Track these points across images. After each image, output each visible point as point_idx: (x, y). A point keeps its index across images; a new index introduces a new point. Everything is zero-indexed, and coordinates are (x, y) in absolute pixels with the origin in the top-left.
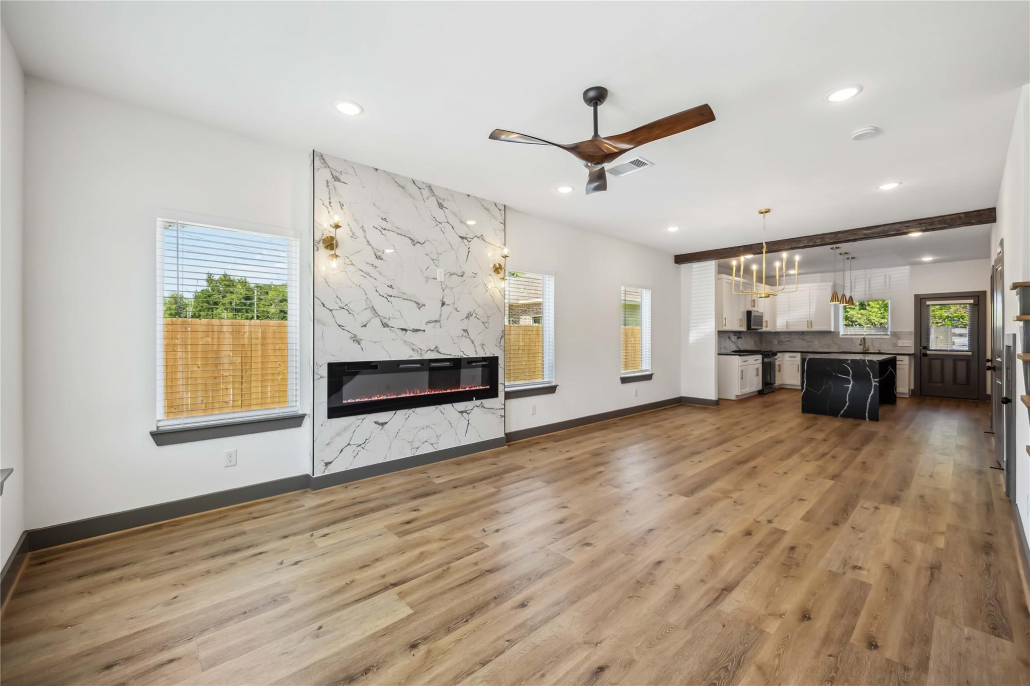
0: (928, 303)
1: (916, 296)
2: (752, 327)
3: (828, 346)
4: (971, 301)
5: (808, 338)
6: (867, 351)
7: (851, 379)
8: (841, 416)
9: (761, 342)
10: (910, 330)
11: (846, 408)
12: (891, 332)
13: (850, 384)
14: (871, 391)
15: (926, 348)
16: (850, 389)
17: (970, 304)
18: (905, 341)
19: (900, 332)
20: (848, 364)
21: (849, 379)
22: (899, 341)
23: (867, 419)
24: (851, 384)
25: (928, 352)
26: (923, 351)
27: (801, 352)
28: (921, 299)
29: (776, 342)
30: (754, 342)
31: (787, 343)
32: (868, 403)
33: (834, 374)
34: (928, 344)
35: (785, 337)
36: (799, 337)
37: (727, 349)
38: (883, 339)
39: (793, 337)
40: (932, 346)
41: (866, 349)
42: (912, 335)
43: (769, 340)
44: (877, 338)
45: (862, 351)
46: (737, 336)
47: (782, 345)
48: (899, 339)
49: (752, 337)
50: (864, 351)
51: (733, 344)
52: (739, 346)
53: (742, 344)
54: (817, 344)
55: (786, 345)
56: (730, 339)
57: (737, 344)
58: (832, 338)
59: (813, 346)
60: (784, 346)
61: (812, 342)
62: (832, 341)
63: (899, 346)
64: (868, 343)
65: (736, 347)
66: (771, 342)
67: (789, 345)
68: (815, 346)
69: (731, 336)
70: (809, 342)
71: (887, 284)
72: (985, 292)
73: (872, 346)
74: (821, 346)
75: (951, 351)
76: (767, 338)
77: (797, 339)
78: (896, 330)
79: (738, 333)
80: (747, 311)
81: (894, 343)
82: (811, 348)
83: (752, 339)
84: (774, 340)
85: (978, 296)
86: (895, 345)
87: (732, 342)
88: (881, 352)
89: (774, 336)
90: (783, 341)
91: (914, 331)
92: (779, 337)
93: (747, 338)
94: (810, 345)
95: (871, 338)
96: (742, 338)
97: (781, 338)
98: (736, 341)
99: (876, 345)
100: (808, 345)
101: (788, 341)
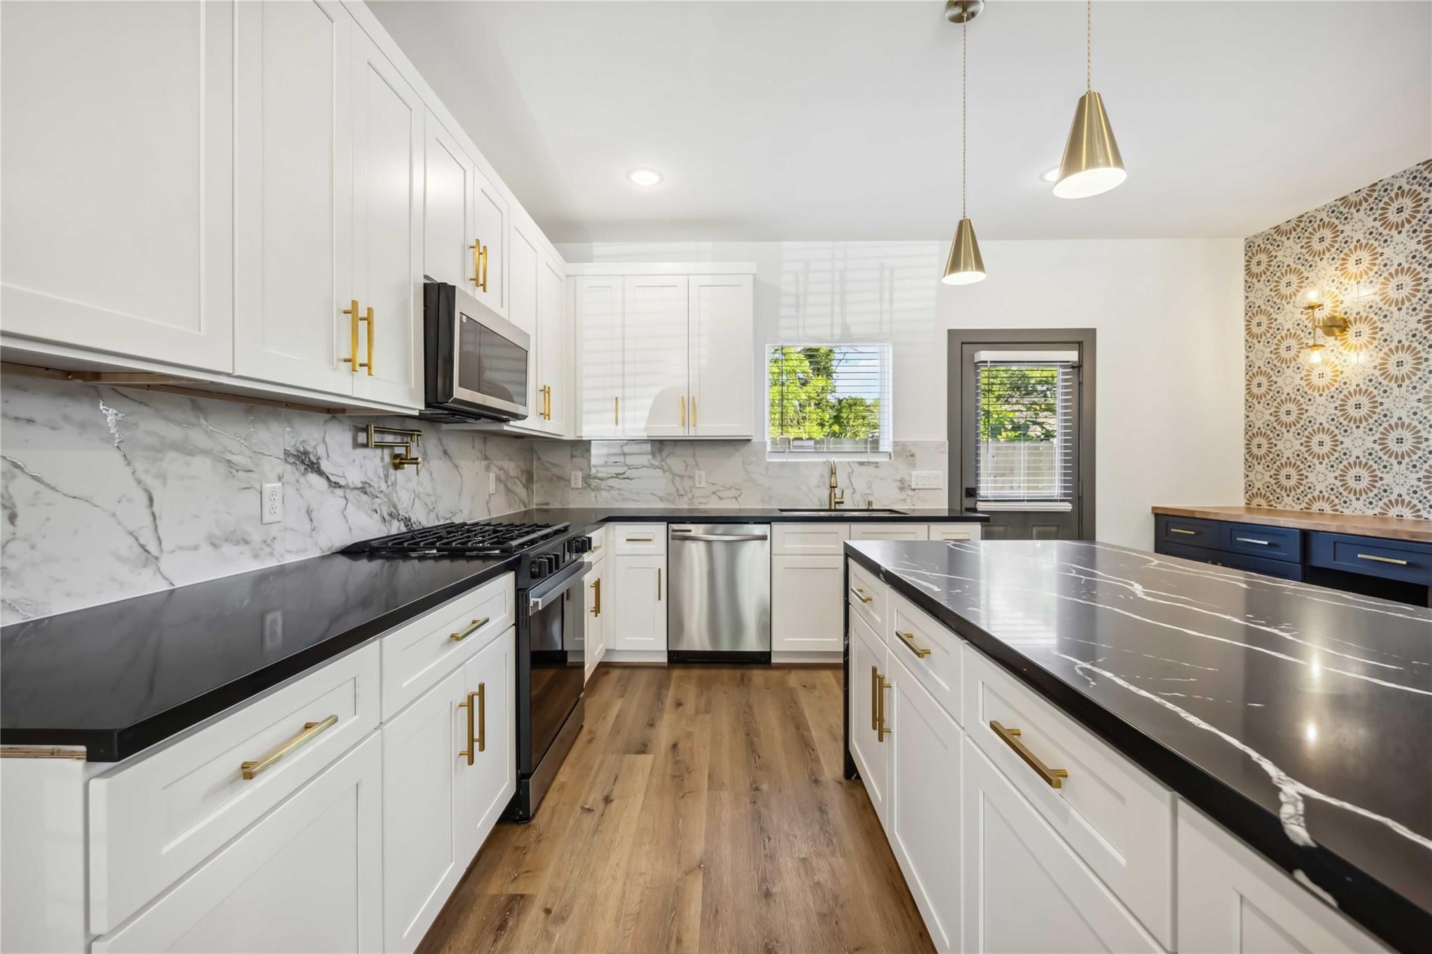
0: (984, 355)
1: (952, 335)
3: (733, 493)
4: (1072, 356)
5: (675, 463)
6: (838, 507)
9: (529, 479)
10: (942, 440)
12: (895, 443)
15: (972, 493)
17: (1064, 364)
18: (926, 473)
19: (915, 444)
22: (914, 473)
25: (981, 506)
26: (968, 503)
27: (670, 520)
28: (963, 343)
29: (577, 479)
30: (498, 479)
31: (612, 482)
34: (977, 482)
35: (606, 462)
36: (649, 460)
37: (268, 543)
38: (876, 465)
39: (631, 460)
40: (987, 488)
41: (837, 500)
42: (944, 452)
43: (555, 470)
44: (862, 464)
45: (827, 507)
46: (366, 446)
47: (598, 489)
48: (913, 466)
49: (486, 458)
50: (833, 508)
51: (344, 500)
52: (400, 507)
53: (429, 495)
54: (704, 484)
55: (608, 491)
56: (314, 467)
57: (386, 500)
58: (744, 464)
59: (691, 491)
60: (605, 494)
61: (690, 477)
62: (746, 471)
63: (914, 490)
64: (841, 479)
65: (377, 517)
66: (563, 480)
67: (619, 489)
68: (696, 493)
69: (321, 451)
70: (681, 477)
71: (886, 296)
72: (1094, 331)
73: (850, 491)
74: (714, 493)
75: (1028, 501)
76: (549, 466)
77: (644, 467)
78: (906, 438)
79: (366, 430)
80: (425, 284)
81: (902, 481)
82: (685, 498)
83: (488, 469)
84: (573, 473)
85: (1080, 343)
86: (903, 486)
87: (337, 485)
88: (874, 507)
89: (572, 456)
90: (600, 475)
91: (946, 439)
92: (589, 461)
93: (461, 463)
94: (684, 489)
95: (849, 463)
96: (428, 462)
97: (594, 466)
98: (376, 479)
99: (860, 485)
100: (678, 490)
101: (617, 474)
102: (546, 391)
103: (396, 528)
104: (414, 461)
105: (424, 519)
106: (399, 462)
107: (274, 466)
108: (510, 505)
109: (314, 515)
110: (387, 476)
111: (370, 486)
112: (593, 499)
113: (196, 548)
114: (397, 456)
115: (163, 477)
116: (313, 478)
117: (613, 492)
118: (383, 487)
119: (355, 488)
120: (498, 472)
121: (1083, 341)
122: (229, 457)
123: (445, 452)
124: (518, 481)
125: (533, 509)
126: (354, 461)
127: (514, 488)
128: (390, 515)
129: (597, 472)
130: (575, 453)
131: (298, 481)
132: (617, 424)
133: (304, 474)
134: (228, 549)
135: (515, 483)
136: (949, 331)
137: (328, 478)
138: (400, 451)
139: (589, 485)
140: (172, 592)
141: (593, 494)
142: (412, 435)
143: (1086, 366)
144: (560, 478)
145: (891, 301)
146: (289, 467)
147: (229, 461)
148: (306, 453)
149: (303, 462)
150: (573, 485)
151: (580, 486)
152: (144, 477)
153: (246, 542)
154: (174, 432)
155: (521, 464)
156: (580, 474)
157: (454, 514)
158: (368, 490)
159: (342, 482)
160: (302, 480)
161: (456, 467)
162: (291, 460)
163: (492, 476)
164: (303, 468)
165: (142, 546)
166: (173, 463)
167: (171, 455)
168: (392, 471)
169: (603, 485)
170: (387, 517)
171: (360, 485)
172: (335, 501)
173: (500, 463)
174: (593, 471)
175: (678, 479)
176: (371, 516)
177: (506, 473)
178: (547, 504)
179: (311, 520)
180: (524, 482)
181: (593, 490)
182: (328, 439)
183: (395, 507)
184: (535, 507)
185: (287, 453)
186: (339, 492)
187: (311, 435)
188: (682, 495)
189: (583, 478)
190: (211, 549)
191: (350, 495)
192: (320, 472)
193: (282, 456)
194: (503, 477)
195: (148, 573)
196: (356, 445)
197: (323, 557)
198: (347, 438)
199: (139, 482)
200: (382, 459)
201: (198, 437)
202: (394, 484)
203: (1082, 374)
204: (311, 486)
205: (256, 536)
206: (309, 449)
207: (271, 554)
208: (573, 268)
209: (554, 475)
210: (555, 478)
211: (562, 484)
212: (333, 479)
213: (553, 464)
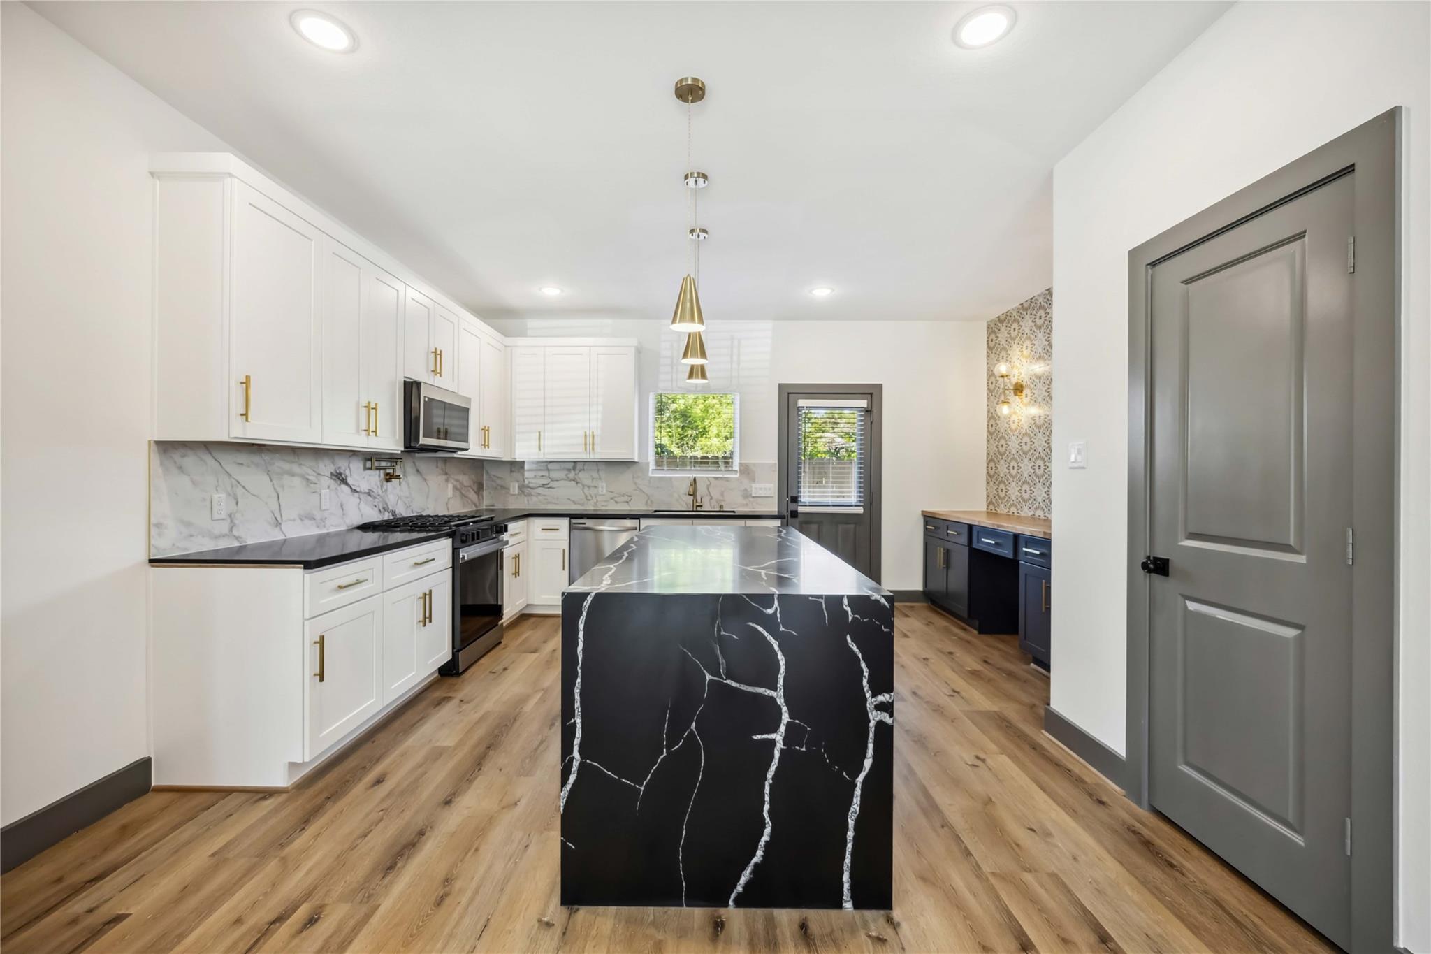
0: (801, 403)
1: (781, 387)
2: (423, 440)
3: (626, 498)
4: (863, 403)
5: (584, 477)
6: (699, 509)
7: (781, 701)
8: (740, 902)
9: (480, 487)
10: (774, 462)
11: (758, 857)
12: (741, 464)
13: (775, 730)
14: (864, 756)
15: (795, 500)
16: (777, 754)
17: (860, 409)
18: (762, 485)
19: (754, 465)
20: (769, 623)
21: (773, 699)
22: (753, 485)
23: (848, 905)
24: (782, 728)
25: (801, 509)
26: (792, 507)
27: (572, 516)
28: (789, 393)
29: (514, 488)
30: (455, 488)
31: (539, 490)
32: (851, 823)
33: (708, 677)
34: (799, 492)
35: (535, 476)
36: (566, 475)
37: (323, 520)
38: (727, 479)
39: (553, 475)
40: (805, 497)
41: (698, 504)
42: (774, 471)
43: (499, 482)
44: (716, 478)
45: (691, 509)
46: (371, 469)
47: (529, 495)
48: (753, 480)
49: (446, 474)
50: (695, 509)
51: (358, 500)
52: (389, 504)
53: (407, 498)
54: (604, 492)
55: (537, 496)
56: (344, 481)
57: (381, 499)
58: (633, 477)
59: (596, 497)
60: (534, 499)
61: (595, 487)
62: (635, 483)
63: (754, 497)
64: (701, 489)
65: (376, 509)
66: (504, 488)
67: (545, 495)
68: (599, 498)
69: (348, 473)
70: (589, 487)
71: (735, 358)
72: (881, 386)
73: (708, 498)
74: (612, 499)
75: (833, 506)
76: (495, 478)
77: (563, 479)
78: (749, 460)
79: (371, 460)
80: (405, 381)
81: (746, 490)
82: (591, 502)
83: (447, 480)
84: (512, 484)
85: (871, 394)
86: (747, 495)
87: (355, 491)
88: (725, 510)
89: (511, 471)
90: (531, 485)
91: (777, 462)
92: (523, 475)
93: (427, 478)
94: (591, 496)
95: (707, 477)
96: (407, 477)
97: (527, 478)
98: (376, 488)
99: (716, 494)
100: (586, 496)
101: (544, 485)
102: (486, 430)
103: (387, 516)
104: (398, 477)
105: (403, 512)
106: (389, 478)
107: (326, 481)
108: (464, 506)
109: (344, 507)
110: (382, 486)
111: (373, 492)
112: (526, 502)
113: (294, 520)
114: (388, 474)
115: (283, 487)
116: (344, 487)
117: (540, 497)
118: (380, 492)
119: (365, 493)
120: (455, 483)
121: (872, 393)
122: (308, 477)
123: (418, 471)
124: (470, 489)
125: (483, 509)
126: (364, 478)
127: (467, 494)
128: (384, 509)
129: (529, 483)
130: (513, 469)
131: (336, 489)
132: (540, 449)
133: (340, 485)
134: (307, 522)
135: (469, 491)
136: (779, 384)
137: (351, 488)
138: (390, 471)
139: (523, 492)
140: (285, 540)
141: (526, 498)
142: (396, 462)
143: (875, 411)
144: (502, 487)
145: (739, 364)
146: (333, 481)
147: (307, 479)
148: (340, 474)
149: (339, 479)
150: (512, 492)
151: (517, 493)
152: (276, 487)
153: (314, 519)
154: (287, 466)
155: (473, 477)
156: (517, 485)
157: (424, 510)
158: (372, 494)
159: (358, 490)
160: (339, 488)
161: (425, 480)
162: (334, 477)
163: (450, 486)
164: (339, 482)
165: (276, 518)
166: (287, 480)
167: (286, 477)
168: (385, 483)
169: (533, 492)
170: (382, 510)
171: (367, 491)
172: (354, 500)
173: (456, 477)
174: (526, 482)
175: (586, 489)
176: (373, 509)
177: (461, 484)
178: (493, 506)
179: (343, 509)
180: (476, 490)
181: (526, 496)
182: (351, 466)
183: (386, 504)
184: (484, 507)
185: (332, 474)
186: (356, 495)
187: (342, 464)
188: (589, 500)
189: (519, 487)
190: (299, 521)
191: (362, 496)
192: (347, 484)
193: (329, 475)
194: (458, 486)
195: (277, 530)
196: (365, 469)
197: (348, 530)
198: (361, 465)
199: (275, 489)
200: (379, 476)
201: (296, 468)
202: (386, 490)
203: (872, 416)
204: (342, 492)
205: (318, 516)
206: (342, 471)
207: (325, 526)
208: (509, 341)
209: (498, 485)
210: (499, 487)
211: (504, 491)
212: (353, 487)
213: (498, 477)
